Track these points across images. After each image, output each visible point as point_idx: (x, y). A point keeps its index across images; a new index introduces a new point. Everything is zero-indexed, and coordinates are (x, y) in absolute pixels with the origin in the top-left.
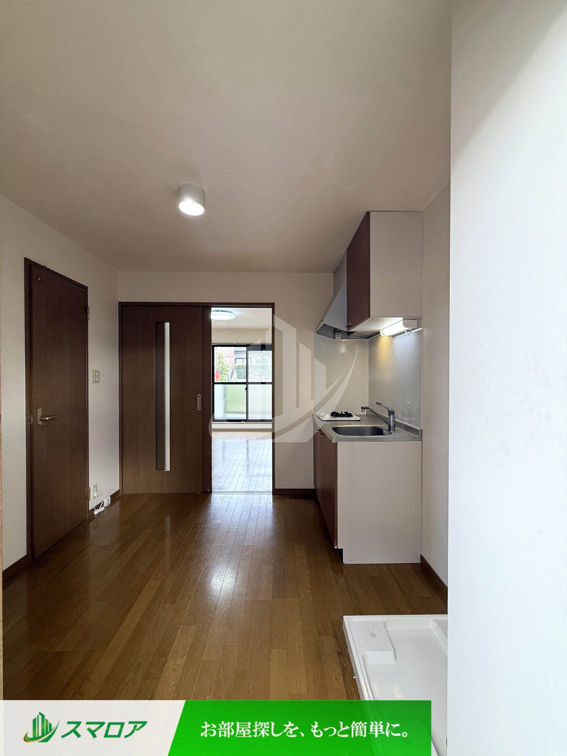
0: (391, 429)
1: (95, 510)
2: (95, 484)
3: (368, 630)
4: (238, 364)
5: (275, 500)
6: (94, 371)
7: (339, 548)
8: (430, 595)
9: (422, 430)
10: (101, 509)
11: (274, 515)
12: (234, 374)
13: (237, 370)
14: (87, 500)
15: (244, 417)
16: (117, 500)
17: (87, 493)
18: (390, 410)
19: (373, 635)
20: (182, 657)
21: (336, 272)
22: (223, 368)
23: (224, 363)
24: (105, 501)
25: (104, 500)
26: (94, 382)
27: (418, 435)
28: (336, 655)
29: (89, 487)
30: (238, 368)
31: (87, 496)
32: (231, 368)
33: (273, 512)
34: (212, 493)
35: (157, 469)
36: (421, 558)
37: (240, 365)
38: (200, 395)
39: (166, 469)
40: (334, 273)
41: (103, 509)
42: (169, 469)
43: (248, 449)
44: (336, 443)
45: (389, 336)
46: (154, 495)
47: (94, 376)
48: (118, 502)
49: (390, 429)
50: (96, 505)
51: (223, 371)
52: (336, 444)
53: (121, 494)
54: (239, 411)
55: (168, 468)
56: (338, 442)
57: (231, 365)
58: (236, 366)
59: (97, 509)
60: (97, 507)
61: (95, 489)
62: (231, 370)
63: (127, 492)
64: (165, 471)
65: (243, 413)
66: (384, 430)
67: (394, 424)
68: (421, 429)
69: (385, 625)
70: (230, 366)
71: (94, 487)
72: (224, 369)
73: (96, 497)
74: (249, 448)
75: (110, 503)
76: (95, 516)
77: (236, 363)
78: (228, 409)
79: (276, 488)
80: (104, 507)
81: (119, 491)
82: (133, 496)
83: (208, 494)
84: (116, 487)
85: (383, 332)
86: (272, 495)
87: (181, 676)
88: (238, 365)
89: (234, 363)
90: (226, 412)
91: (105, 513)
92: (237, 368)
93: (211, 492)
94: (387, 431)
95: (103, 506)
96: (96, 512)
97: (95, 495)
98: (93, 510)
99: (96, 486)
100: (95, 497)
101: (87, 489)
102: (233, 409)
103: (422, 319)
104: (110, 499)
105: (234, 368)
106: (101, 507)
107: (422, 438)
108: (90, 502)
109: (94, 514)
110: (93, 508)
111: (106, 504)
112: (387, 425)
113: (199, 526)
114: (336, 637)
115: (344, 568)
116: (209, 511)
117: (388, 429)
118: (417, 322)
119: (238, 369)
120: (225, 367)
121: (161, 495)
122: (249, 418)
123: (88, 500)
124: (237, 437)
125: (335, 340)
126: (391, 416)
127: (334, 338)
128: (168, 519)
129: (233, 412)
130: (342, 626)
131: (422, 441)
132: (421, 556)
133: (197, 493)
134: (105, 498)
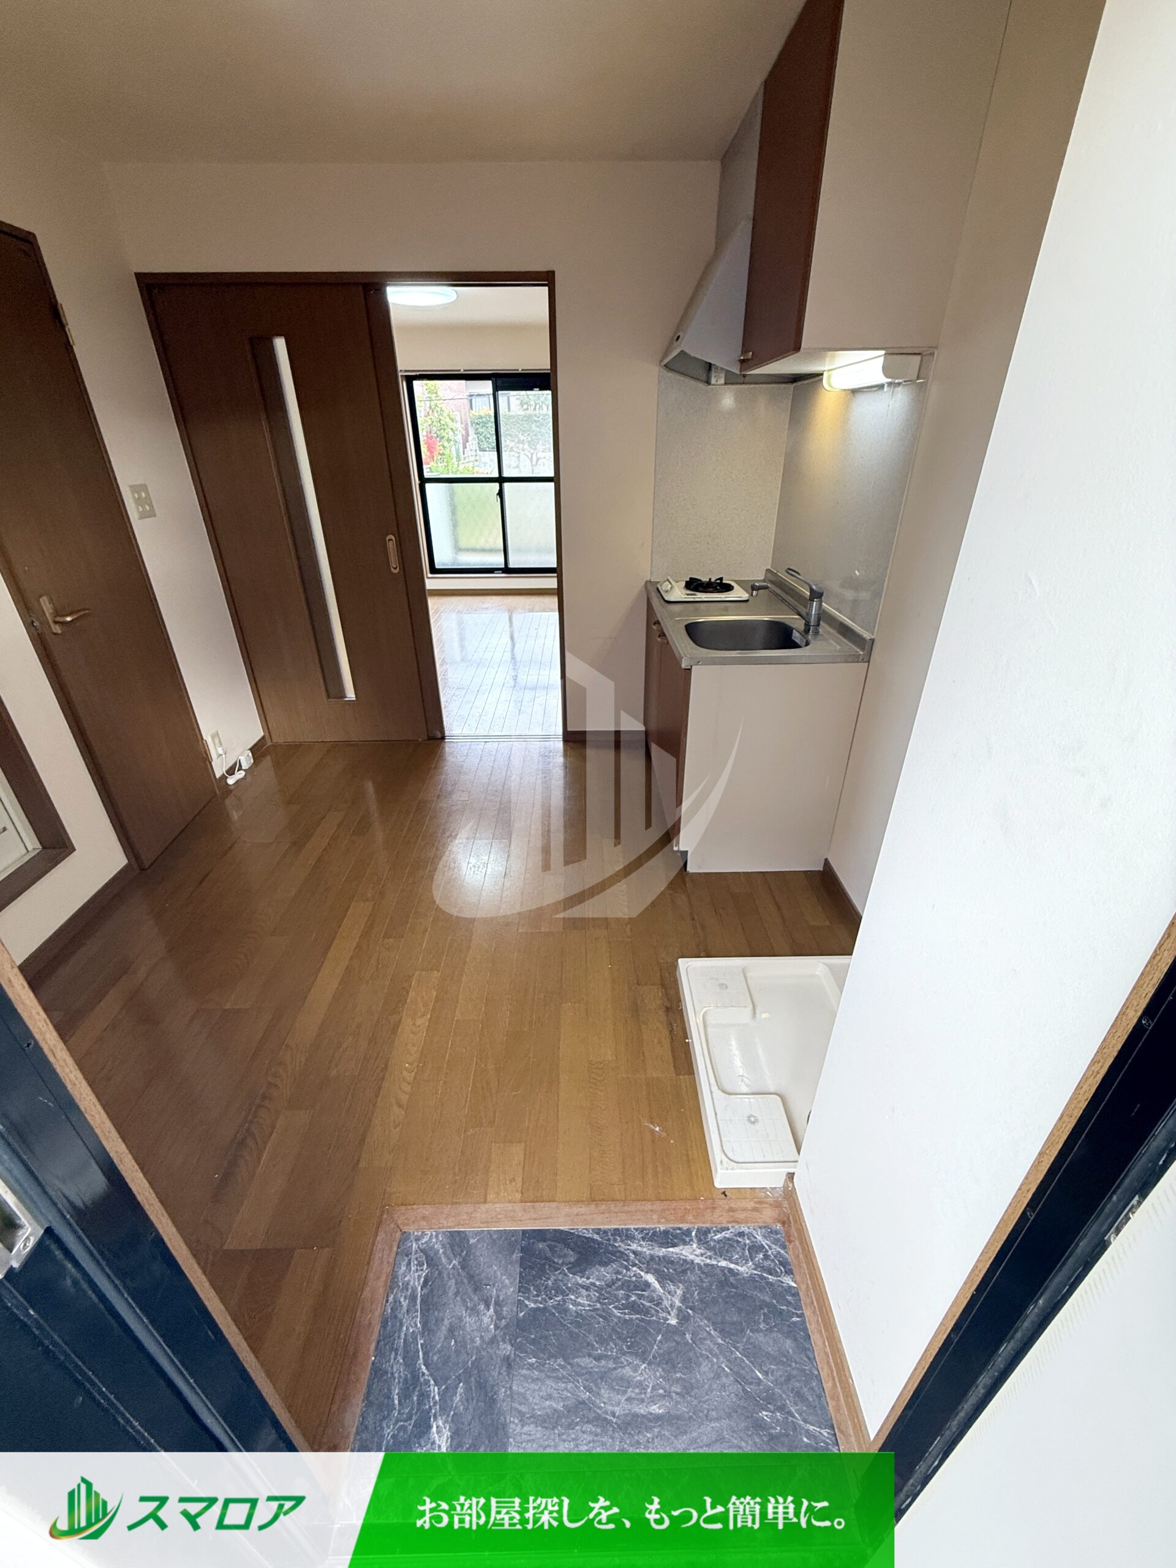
0: (809, 630)
1: (227, 777)
2: (213, 731)
3: (717, 979)
4: (478, 410)
5: (568, 753)
6: (134, 489)
7: (682, 849)
8: (827, 923)
9: (873, 641)
10: (239, 775)
11: (566, 783)
12: (470, 438)
13: (477, 429)
14: (208, 762)
15: (498, 561)
16: (264, 755)
17: (203, 750)
18: (814, 587)
19: (723, 986)
20: (423, 1015)
21: (728, 157)
22: (442, 422)
23: (444, 408)
24: (243, 759)
25: (240, 758)
26: (143, 516)
27: (863, 649)
28: (661, 1012)
29: (205, 738)
30: (478, 422)
31: (204, 755)
32: (462, 423)
33: (565, 777)
34: (446, 740)
35: (329, 697)
36: (825, 864)
37: (482, 413)
38: (393, 538)
39: (348, 696)
40: (722, 161)
41: (242, 774)
42: (354, 696)
43: (512, 638)
44: (689, 667)
45: (845, 390)
46: (335, 745)
47: (138, 502)
48: (269, 758)
49: (807, 631)
50: (228, 767)
51: (442, 431)
52: (690, 670)
53: (269, 743)
54: (488, 547)
55: (351, 694)
56: (693, 667)
57: (461, 415)
58: (474, 417)
59: (230, 775)
60: (231, 771)
61: (217, 741)
62: (461, 429)
63: (279, 739)
64: (346, 699)
65: (499, 550)
66: (794, 631)
67: (819, 620)
68: (873, 637)
69: (744, 972)
70: (458, 418)
71: (213, 738)
72: (444, 425)
73: (224, 756)
74: (516, 636)
75: (252, 761)
76: (232, 788)
77: (472, 408)
78: (463, 543)
79: (569, 729)
80: (245, 770)
81: (263, 738)
82: (295, 748)
83: (438, 741)
84: (257, 733)
85: (829, 377)
86: (562, 742)
87: (425, 1040)
88: (477, 414)
89: (467, 410)
90: (458, 549)
91: (249, 779)
92: (476, 421)
93: (443, 738)
94: (800, 634)
95: (240, 768)
96: (231, 781)
97: (220, 751)
98: (224, 778)
99: (215, 736)
100: (221, 755)
101: (200, 743)
102: (472, 543)
103: (935, 356)
104: (250, 754)
105: (469, 424)
106: (238, 770)
107: (870, 656)
108: (213, 763)
109: (227, 784)
110: (224, 774)
111: (245, 766)
112: (804, 621)
113: (429, 806)
114: (663, 986)
115: (687, 879)
116: (443, 777)
117: (803, 629)
118: (921, 361)
119: (478, 426)
120: (448, 420)
121: (348, 743)
122: (511, 565)
123: (210, 763)
124: (487, 609)
125: (710, 386)
126: (815, 603)
127: (708, 382)
128: (370, 787)
129: (474, 550)
130: (676, 971)
131: (869, 662)
132: (826, 860)
133: (417, 741)
134: (242, 754)
